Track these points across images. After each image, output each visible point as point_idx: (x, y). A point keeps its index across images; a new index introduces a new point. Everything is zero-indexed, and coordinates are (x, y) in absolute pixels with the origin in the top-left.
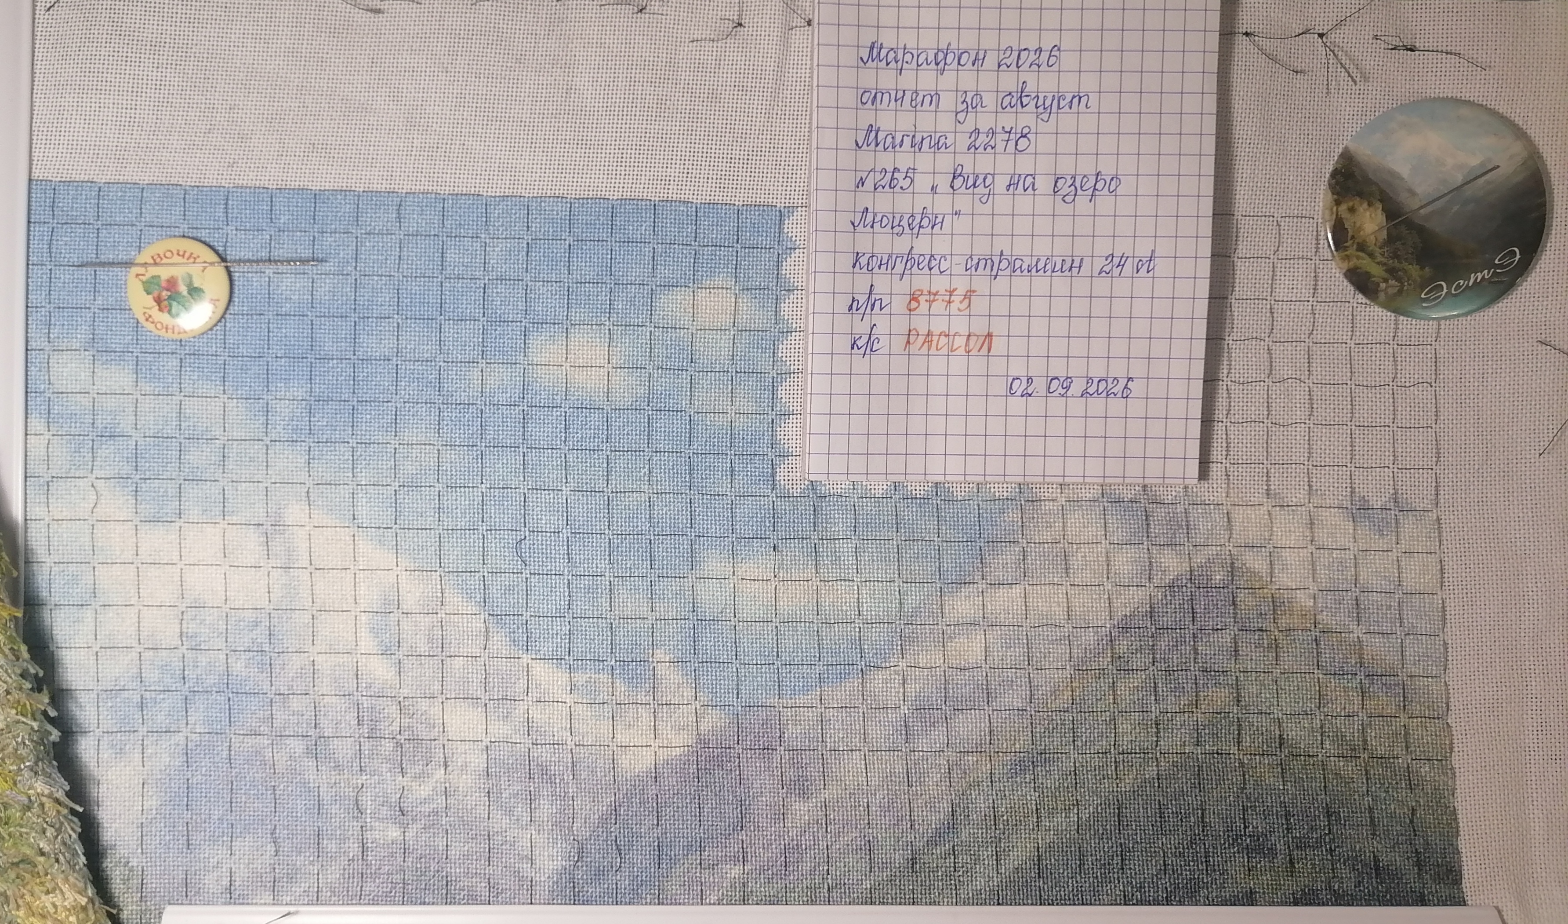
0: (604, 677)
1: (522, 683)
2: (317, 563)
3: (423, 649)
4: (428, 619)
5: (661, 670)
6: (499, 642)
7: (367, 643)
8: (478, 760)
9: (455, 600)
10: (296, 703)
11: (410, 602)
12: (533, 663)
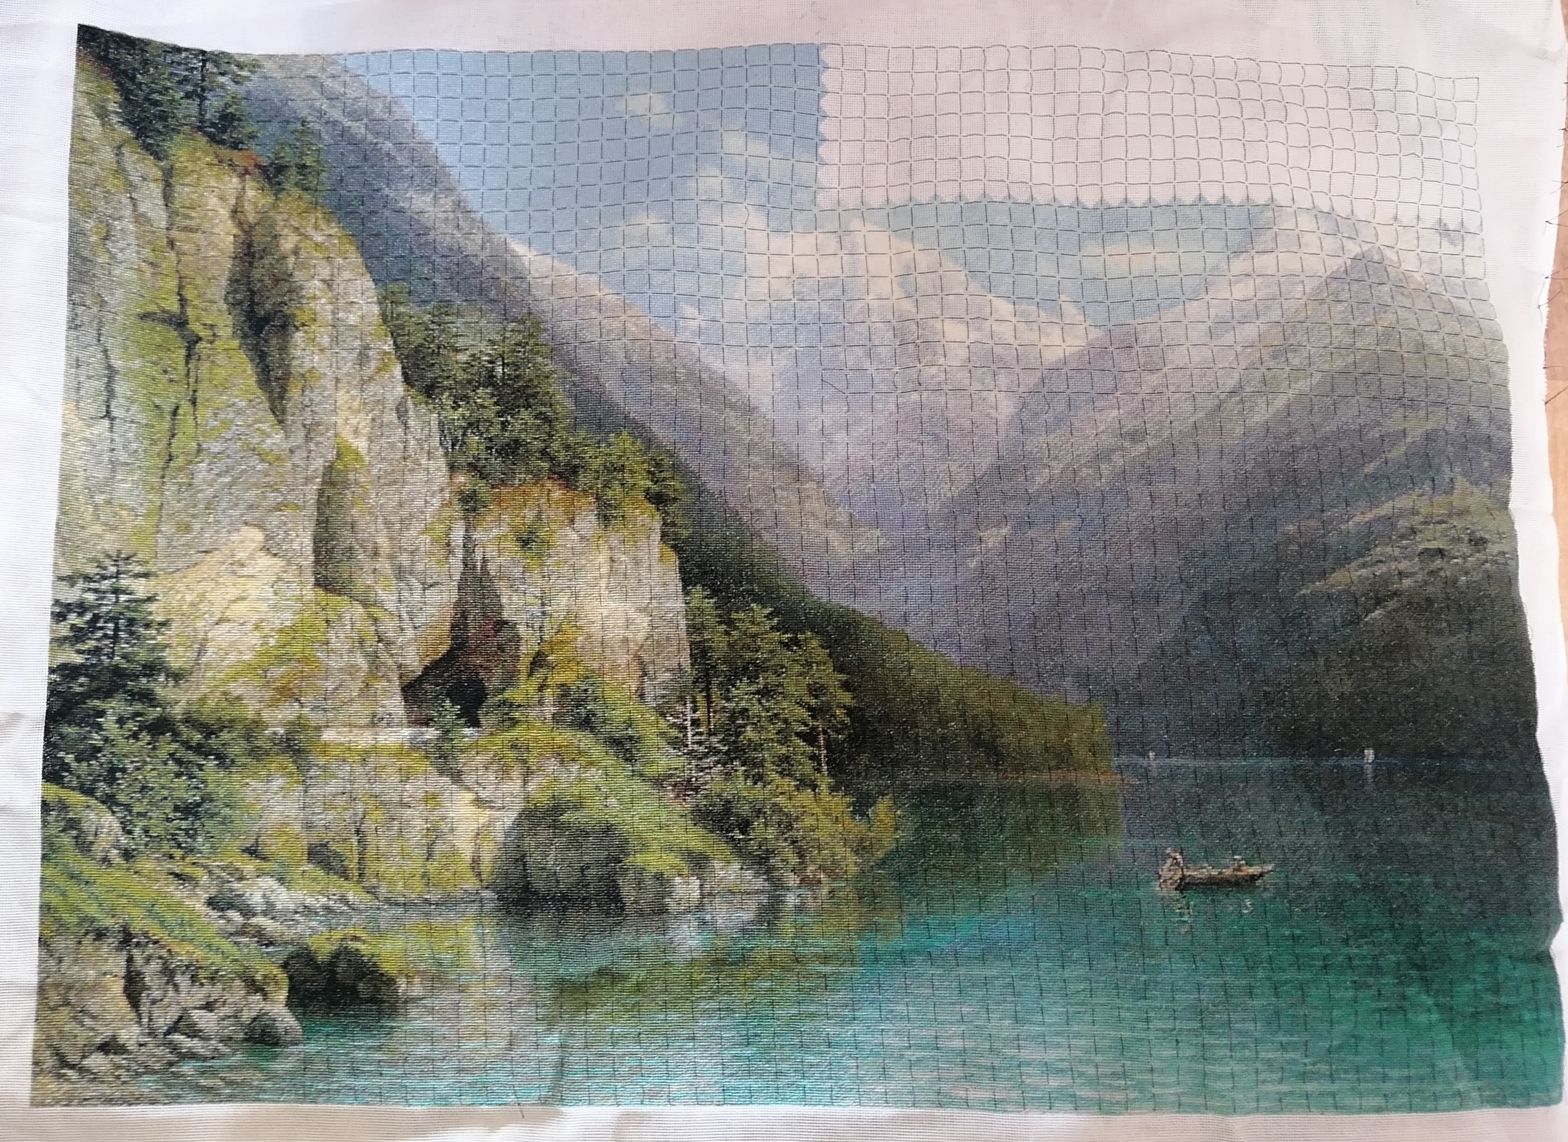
0: (1033, 308)
2: (870, 250)
3: (931, 291)
4: (932, 275)
5: (1064, 305)
6: (974, 287)
7: (898, 293)
8: (963, 353)
9: (948, 264)
10: (859, 328)
11: (922, 266)
12: (994, 299)
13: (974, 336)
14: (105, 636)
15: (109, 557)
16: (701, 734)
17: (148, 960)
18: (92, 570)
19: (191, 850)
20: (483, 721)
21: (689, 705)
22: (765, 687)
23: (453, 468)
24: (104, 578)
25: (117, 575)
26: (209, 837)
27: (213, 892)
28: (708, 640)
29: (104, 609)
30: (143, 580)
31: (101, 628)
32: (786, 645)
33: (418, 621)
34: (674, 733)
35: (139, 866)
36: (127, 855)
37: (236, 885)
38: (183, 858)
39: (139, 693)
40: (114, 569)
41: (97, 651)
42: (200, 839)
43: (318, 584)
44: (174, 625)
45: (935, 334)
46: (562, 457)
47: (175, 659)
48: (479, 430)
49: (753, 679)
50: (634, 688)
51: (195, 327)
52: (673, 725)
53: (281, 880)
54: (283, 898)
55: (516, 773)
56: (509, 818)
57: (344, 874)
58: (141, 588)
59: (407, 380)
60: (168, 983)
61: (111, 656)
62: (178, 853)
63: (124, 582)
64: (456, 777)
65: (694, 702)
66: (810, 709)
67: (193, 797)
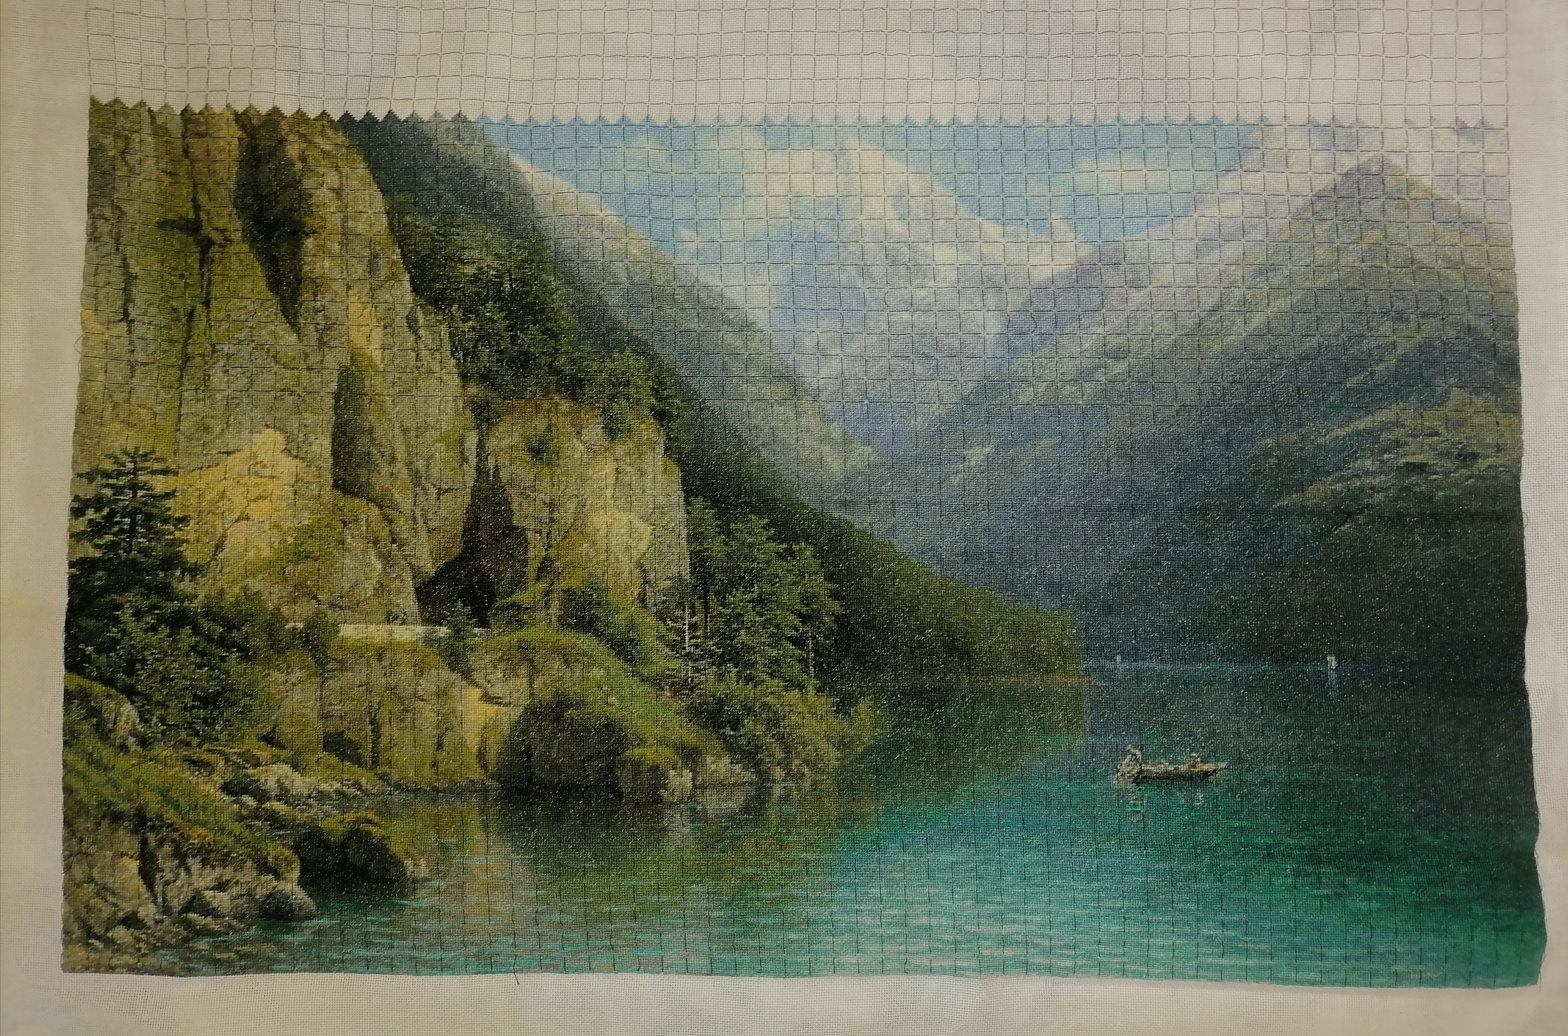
0: (1023, 229)
1: (977, 233)
2: (863, 170)
3: (922, 215)
4: (925, 199)
5: (1055, 224)
6: (964, 211)
7: (891, 213)
8: (953, 276)
9: (939, 188)
10: (852, 248)
11: (915, 189)
12: (983, 222)
13: (964, 258)
14: (122, 531)
15: (126, 453)
16: (697, 637)
17: (161, 843)
18: (108, 466)
19: (207, 738)
20: (492, 621)
21: (687, 611)
22: (760, 595)
23: (465, 377)
24: (120, 474)
25: (135, 472)
26: (228, 724)
27: (229, 777)
28: (706, 550)
29: (121, 504)
30: (160, 477)
31: (118, 523)
32: (781, 556)
33: (433, 524)
34: (672, 636)
35: (155, 752)
36: (144, 742)
37: (250, 771)
38: (200, 746)
39: (156, 587)
40: (130, 466)
41: (112, 546)
42: (218, 727)
43: (335, 486)
44: (192, 522)
45: (927, 257)
46: (568, 369)
47: (191, 555)
48: (489, 343)
49: (748, 587)
50: (636, 593)
51: (207, 230)
52: (670, 630)
53: (295, 767)
54: (299, 783)
55: (523, 671)
56: (516, 713)
57: (358, 761)
58: (159, 484)
59: (416, 290)
60: (179, 867)
61: (128, 550)
62: (195, 741)
63: (142, 478)
64: (466, 674)
65: (692, 607)
66: (800, 615)
67: (213, 687)
